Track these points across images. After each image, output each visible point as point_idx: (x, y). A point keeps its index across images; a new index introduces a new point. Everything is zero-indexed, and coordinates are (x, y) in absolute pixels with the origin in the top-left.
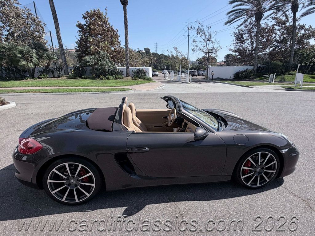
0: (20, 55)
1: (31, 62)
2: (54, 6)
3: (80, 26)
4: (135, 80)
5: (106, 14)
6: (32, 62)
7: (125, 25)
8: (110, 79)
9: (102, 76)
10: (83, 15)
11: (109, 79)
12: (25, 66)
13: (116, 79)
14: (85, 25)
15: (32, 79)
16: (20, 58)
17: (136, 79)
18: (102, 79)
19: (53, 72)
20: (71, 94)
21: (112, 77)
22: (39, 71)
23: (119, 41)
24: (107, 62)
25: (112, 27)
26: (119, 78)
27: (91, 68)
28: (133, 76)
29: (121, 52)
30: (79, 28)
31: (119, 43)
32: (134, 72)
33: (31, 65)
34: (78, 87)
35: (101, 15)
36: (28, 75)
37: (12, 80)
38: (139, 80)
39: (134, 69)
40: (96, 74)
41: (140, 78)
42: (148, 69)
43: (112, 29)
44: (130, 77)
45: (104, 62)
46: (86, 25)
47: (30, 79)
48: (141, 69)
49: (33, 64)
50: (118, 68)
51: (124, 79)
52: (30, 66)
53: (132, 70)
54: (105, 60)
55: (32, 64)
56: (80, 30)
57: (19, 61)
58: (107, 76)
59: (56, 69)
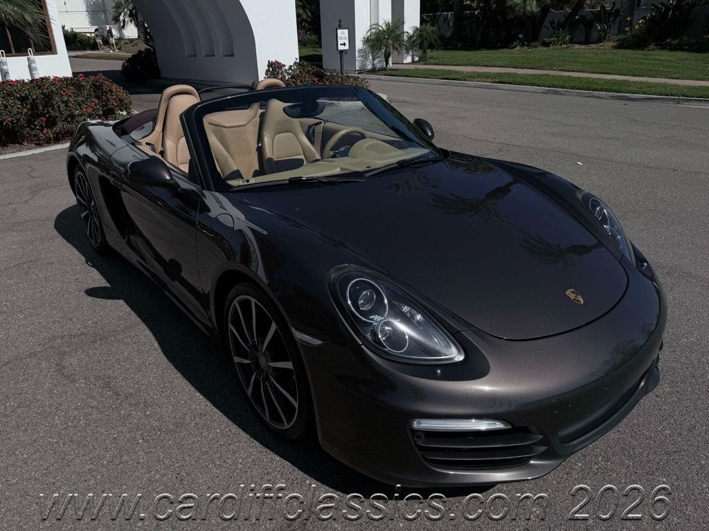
12: (517, 9)
15: (528, 46)
19: (588, 25)
20: (557, 93)
22: (552, 23)
34: (609, 74)
36: (521, 36)
37: (483, 47)
47: (523, 45)
52: (528, 8)
59: (603, 16)
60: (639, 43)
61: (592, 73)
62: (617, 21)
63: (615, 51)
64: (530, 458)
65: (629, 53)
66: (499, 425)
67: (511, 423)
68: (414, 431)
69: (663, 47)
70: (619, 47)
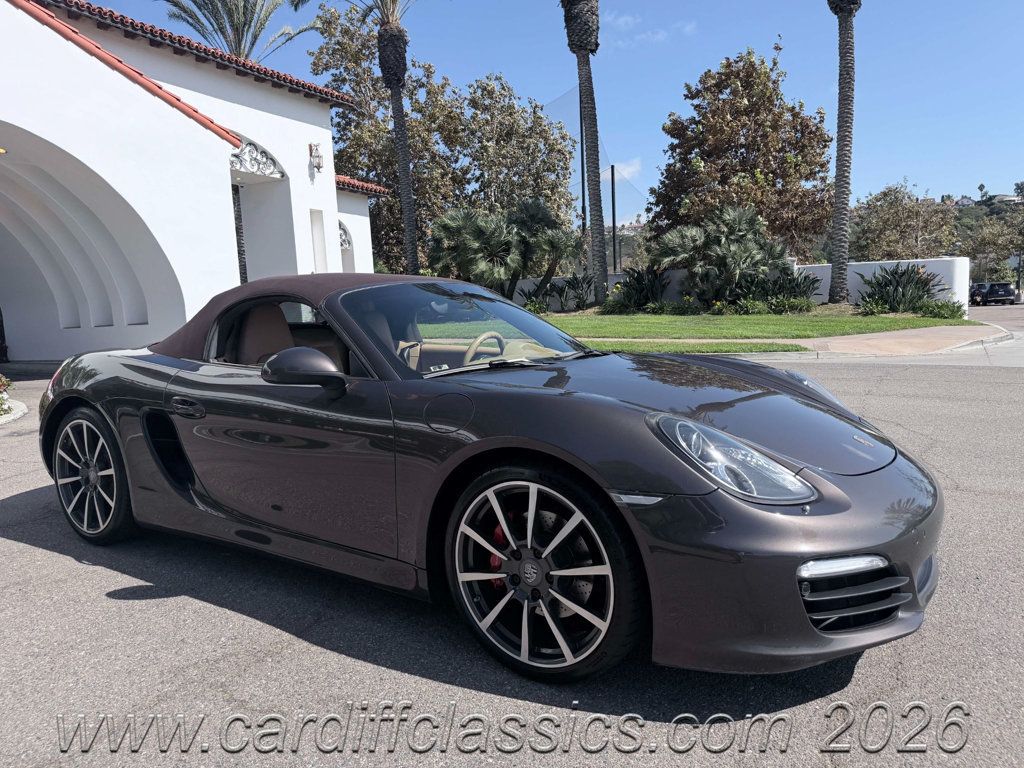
0: (476, 245)
1: (504, 264)
2: (589, 79)
3: (676, 129)
4: (866, 314)
5: (775, 64)
6: (506, 264)
7: (841, 89)
8: (753, 313)
9: (718, 303)
10: (688, 87)
11: (747, 313)
12: (485, 277)
13: (778, 310)
14: (693, 121)
16: (476, 252)
17: (873, 313)
18: (720, 312)
19: (561, 291)
21: (760, 305)
22: (523, 291)
23: (824, 159)
24: (746, 250)
25: (797, 109)
26: (793, 308)
27: (684, 272)
28: (864, 298)
29: (823, 201)
30: (673, 136)
31: (822, 166)
32: (869, 283)
33: (500, 273)
35: (755, 69)
38: (891, 315)
39: (874, 267)
40: (701, 296)
41: (893, 310)
42: (950, 267)
43: (795, 115)
44: (844, 306)
45: (733, 248)
46: (697, 119)
48: (903, 268)
49: (505, 269)
50: (796, 267)
51: (819, 311)
52: (496, 275)
53: (862, 277)
54: (737, 241)
55: (502, 270)
56: (676, 142)
57: (473, 262)
58: (742, 302)
59: (573, 283)
60: (621, 308)
61: (589, 337)
62: (592, 287)
63: (600, 317)
64: (896, 608)
65: (615, 318)
66: (877, 563)
67: (886, 557)
68: (802, 581)
69: (645, 311)
70: (603, 313)
